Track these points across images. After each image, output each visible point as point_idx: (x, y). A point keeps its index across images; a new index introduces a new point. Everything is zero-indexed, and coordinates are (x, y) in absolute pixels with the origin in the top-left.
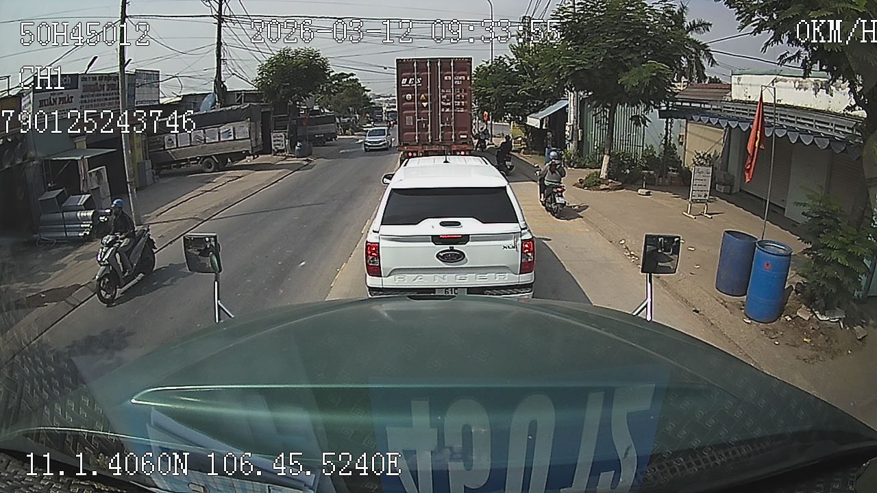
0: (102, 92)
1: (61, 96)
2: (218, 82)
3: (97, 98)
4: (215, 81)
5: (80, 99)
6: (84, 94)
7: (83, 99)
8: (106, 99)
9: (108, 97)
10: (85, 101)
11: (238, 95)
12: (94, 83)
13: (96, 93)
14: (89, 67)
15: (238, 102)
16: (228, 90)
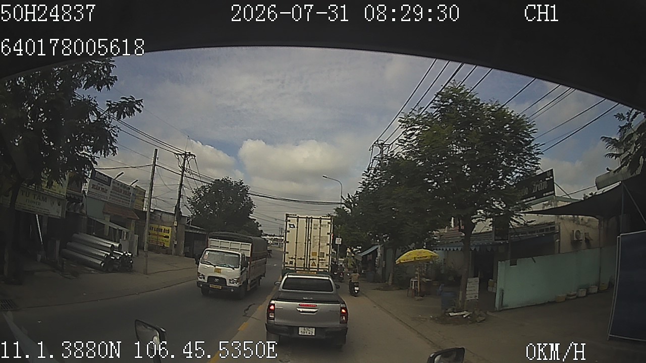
0: (120, 194)
1: (103, 187)
2: (177, 208)
3: (117, 196)
4: (176, 207)
5: (110, 193)
6: (112, 191)
7: (112, 194)
8: (121, 198)
9: (123, 197)
10: (112, 195)
11: (188, 220)
12: (118, 187)
13: (118, 193)
14: (117, 177)
15: (187, 224)
16: (183, 215)
